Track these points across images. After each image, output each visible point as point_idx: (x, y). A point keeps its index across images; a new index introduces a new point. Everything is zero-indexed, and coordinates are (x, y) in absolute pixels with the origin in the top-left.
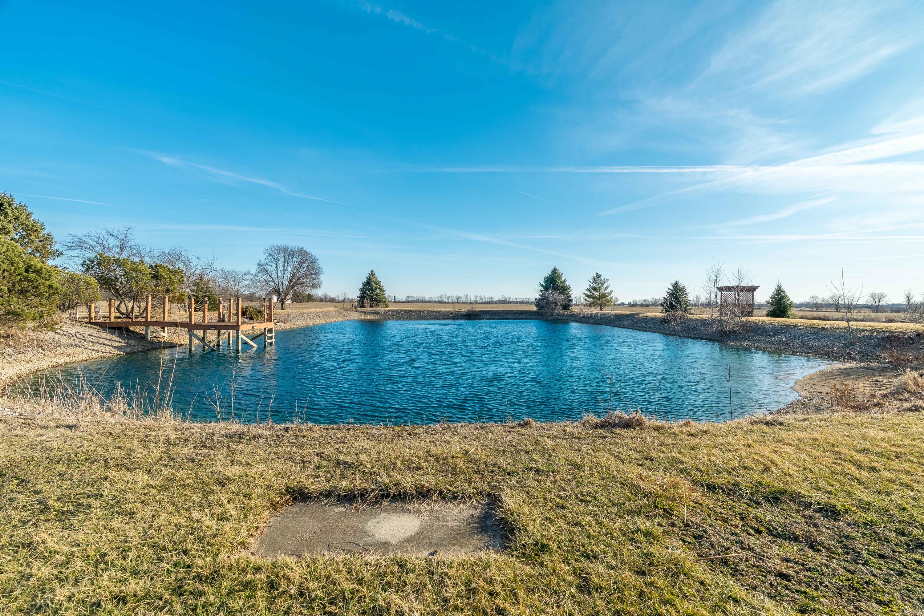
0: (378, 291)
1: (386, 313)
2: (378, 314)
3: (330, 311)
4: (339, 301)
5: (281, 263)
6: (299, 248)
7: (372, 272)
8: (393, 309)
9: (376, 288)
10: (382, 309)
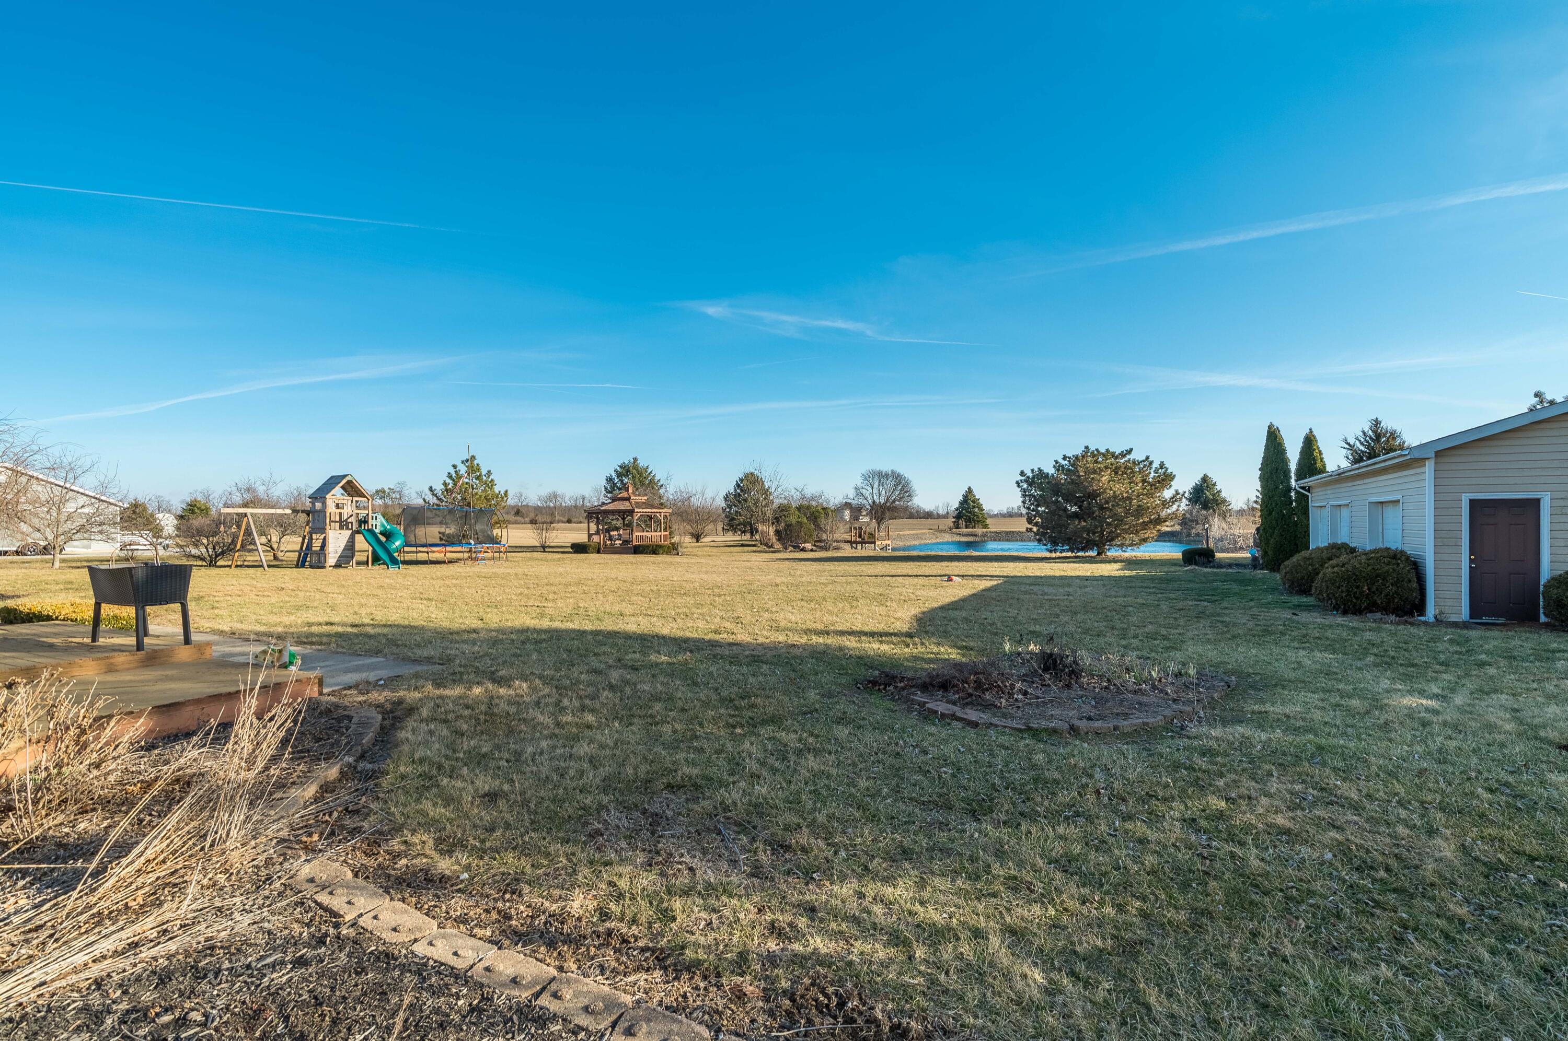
0: (976, 510)
1: (984, 535)
2: (975, 535)
3: (924, 534)
4: (939, 517)
5: (876, 485)
6: (892, 471)
7: (969, 488)
8: (993, 530)
9: (974, 507)
10: (979, 531)
